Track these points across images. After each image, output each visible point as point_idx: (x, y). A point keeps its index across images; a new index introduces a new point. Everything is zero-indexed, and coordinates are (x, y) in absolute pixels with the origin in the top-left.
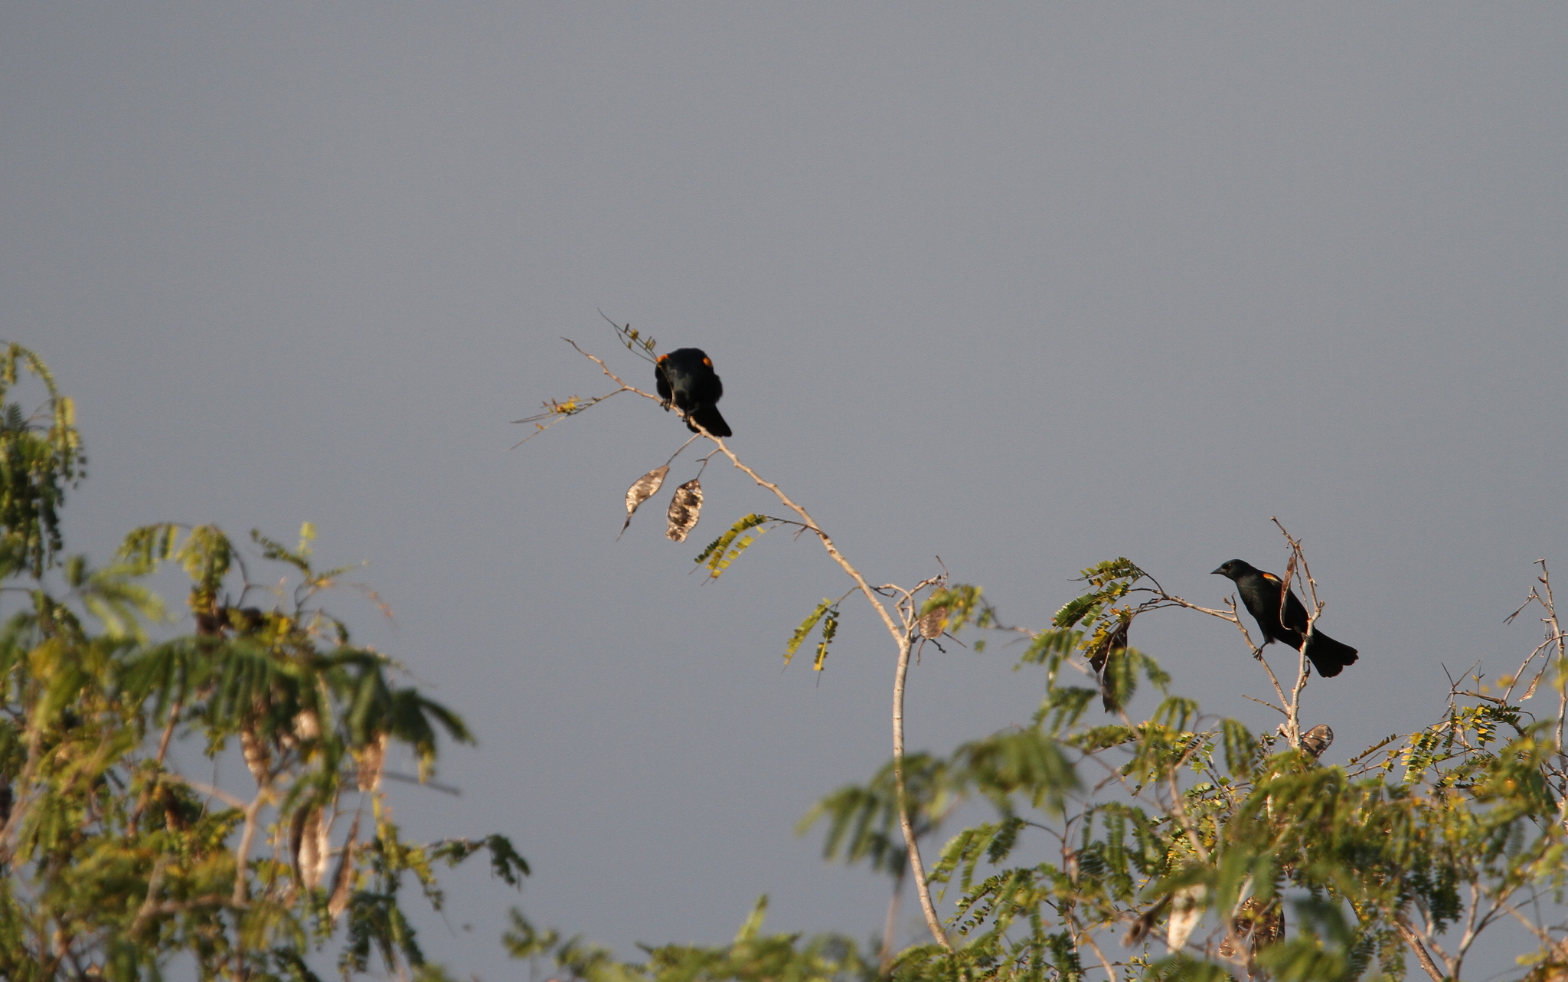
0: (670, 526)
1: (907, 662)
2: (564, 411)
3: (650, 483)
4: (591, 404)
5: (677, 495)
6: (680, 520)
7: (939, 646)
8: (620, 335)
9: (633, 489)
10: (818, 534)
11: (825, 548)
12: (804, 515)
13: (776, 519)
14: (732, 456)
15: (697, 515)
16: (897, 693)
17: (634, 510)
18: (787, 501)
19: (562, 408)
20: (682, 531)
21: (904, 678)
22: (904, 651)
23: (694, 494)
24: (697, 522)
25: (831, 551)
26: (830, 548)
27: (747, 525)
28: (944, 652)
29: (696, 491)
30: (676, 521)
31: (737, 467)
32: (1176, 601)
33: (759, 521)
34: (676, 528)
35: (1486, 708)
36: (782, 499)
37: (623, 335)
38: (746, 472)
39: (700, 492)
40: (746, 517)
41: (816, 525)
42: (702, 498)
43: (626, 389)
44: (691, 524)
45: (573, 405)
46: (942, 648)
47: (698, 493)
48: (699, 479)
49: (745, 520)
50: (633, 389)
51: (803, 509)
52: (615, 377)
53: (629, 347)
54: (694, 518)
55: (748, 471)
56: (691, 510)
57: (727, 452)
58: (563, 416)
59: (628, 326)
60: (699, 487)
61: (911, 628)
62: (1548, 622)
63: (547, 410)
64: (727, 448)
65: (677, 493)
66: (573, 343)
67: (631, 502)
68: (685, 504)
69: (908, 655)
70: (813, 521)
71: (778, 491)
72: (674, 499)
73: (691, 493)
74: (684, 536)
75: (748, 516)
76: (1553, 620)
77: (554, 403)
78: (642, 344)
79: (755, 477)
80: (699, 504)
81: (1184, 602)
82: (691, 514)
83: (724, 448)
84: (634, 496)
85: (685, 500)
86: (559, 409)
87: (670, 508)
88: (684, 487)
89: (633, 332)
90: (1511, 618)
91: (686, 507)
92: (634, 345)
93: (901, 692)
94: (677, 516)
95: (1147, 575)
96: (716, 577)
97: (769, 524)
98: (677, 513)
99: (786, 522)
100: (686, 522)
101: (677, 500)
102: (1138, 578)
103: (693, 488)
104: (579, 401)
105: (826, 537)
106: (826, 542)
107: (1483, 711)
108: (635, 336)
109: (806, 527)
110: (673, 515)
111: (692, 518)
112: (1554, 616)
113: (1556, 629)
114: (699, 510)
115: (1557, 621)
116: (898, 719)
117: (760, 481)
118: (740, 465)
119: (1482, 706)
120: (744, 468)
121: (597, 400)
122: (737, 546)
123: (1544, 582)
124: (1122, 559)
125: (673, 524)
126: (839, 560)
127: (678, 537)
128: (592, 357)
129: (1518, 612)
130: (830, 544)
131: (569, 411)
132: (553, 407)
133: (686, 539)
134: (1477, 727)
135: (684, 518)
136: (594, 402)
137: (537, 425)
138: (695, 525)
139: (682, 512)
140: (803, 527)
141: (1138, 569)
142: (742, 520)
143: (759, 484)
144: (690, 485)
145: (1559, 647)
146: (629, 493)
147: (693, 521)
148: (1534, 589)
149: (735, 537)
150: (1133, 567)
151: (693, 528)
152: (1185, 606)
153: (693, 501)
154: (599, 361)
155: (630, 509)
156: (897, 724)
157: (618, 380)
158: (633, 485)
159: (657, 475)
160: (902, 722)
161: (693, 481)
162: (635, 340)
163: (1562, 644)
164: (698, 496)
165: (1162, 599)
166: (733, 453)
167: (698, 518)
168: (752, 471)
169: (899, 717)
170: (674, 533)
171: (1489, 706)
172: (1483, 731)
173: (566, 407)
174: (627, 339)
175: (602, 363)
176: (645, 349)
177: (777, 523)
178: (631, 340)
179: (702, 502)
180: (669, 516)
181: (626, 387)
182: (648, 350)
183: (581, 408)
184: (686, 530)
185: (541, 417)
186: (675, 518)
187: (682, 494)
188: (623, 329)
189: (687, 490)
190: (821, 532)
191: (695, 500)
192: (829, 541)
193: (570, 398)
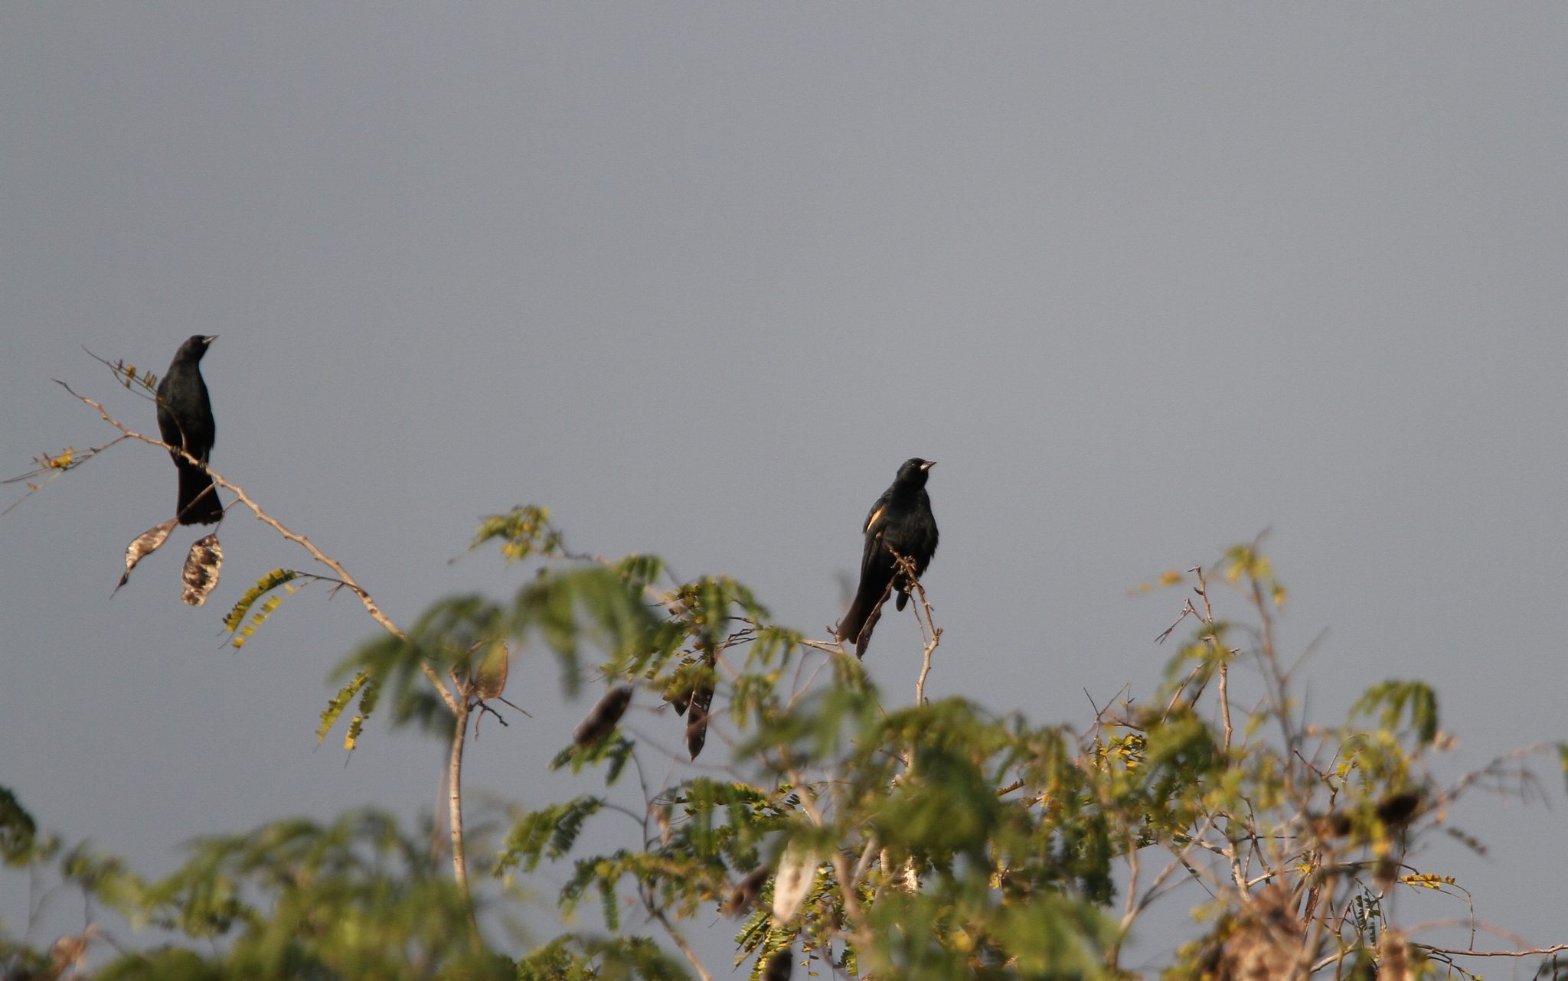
0: (186, 589)
1: (463, 733)
2: (58, 466)
3: (154, 536)
4: (90, 456)
5: (192, 553)
6: (198, 582)
7: (500, 717)
8: (115, 374)
9: (135, 544)
10: (356, 592)
11: (366, 606)
12: (341, 571)
13: (307, 575)
14: (255, 507)
15: (217, 575)
17: (133, 566)
18: (319, 556)
19: (56, 463)
20: (200, 593)
22: (459, 721)
23: (212, 551)
24: (217, 584)
25: (372, 611)
26: (370, 607)
27: (274, 583)
28: (506, 725)
29: (214, 547)
30: (192, 583)
31: (260, 519)
33: (288, 577)
34: (193, 590)
35: (1138, 738)
36: (313, 553)
37: (119, 373)
38: (270, 524)
39: (219, 549)
40: (272, 573)
41: (355, 582)
42: (221, 556)
43: (129, 436)
44: (210, 586)
45: (69, 458)
46: (504, 720)
47: (216, 550)
48: (218, 535)
49: (271, 575)
50: (137, 435)
51: (338, 564)
52: (115, 423)
53: (128, 386)
54: (214, 579)
55: (273, 522)
56: (209, 569)
57: (248, 502)
58: (58, 472)
59: (121, 362)
60: (217, 543)
61: (466, 694)
62: (1208, 641)
63: (39, 466)
64: (248, 498)
65: (192, 550)
66: (66, 386)
67: (130, 557)
68: (203, 563)
69: (464, 725)
70: (350, 577)
71: (308, 544)
72: (189, 559)
73: (208, 550)
74: (202, 600)
75: (275, 571)
76: (1212, 637)
77: (46, 458)
78: (139, 381)
79: (281, 529)
80: (219, 563)
82: (209, 575)
83: (244, 498)
84: (136, 552)
85: (201, 558)
86: (53, 464)
87: (186, 568)
88: (200, 543)
89: (129, 368)
90: (1164, 636)
91: (204, 566)
92: (133, 383)
93: (457, 768)
94: (193, 577)
96: (239, 647)
97: (298, 581)
98: (194, 573)
99: (319, 578)
100: (204, 584)
101: (193, 559)
103: (211, 544)
104: (75, 453)
105: (365, 595)
106: (366, 601)
107: (1133, 740)
108: (131, 373)
109: (343, 584)
110: (188, 576)
111: (211, 579)
112: (1214, 634)
113: (1217, 648)
114: (219, 570)
115: (1217, 639)
116: (455, 798)
117: (287, 534)
118: (263, 516)
119: (1133, 736)
120: (267, 519)
121: (96, 451)
122: (262, 609)
123: (1200, 593)
125: (188, 586)
126: (381, 620)
127: (196, 601)
128: (87, 400)
129: (1171, 629)
130: (370, 603)
131: (64, 465)
132: (46, 462)
133: (205, 602)
134: (1127, 759)
135: (201, 581)
136: (93, 453)
137: (29, 485)
138: (215, 587)
139: (198, 572)
140: (338, 584)
142: (268, 577)
143: (286, 537)
144: (207, 541)
145: (1221, 669)
146: (130, 548)
147: (212, 582)
148: (1189, 602)
149: (259, 595)
151: (211, 590)
153: (211, 559)
154: (96, 405)
155: (129, 564)
156: (453, 804)
157: (119, 425)
158: (136, 539)
159: (164, 528)
160: (460, 802)
161: (210, 537)
162: (132, 378)
164: (217, 553)
165: (754, 629)
166: (255, 503)
167: (218, 578)
168: (278, 523)
169: (455, 796)
170: (191, 597)
171: (1141, 736)
172: (1132, 764)
173: (61, 460)
174: (125, 378)
175: (100, 407)
176: (146, 388)
177: (309, 580)
178: (129, 378)
179: (221, 560)
180: (185, 578)
181: (129, 433)
182: (150, 388)
183: (78, 461)
184: (205, 593)
185: (33, 475)
186: (191, 580)
187: (198, 552)
188: (117, 367)
189: (203, 546)
190: (359, 590)
191: (213, 558)
192: (369, 599)
193: (64, 450)
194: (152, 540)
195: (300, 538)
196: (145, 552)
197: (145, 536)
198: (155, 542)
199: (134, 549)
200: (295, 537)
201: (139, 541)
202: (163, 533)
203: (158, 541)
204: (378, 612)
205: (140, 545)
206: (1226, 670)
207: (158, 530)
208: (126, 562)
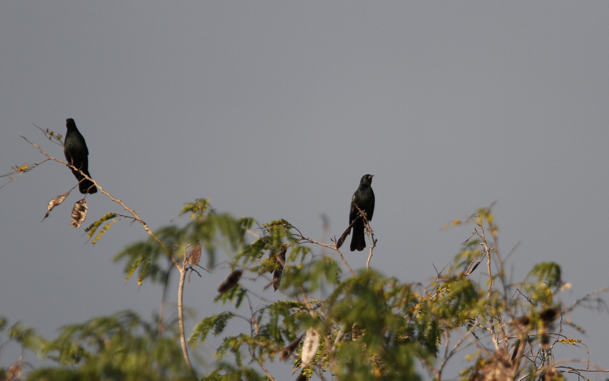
0: (72, 221)
1: (184, 280)
2: (22, 170)
3: (59, 198)
4: (34, 167)
5: (75, 206)
6: (77, 218)
7: (198, 273)
8: (45, 134)
9: (52, 201)
10: (141, 223)
11: (145, 229)
12: (135, 214)
13: (121, 216)
15: (85, 215)
16: (179, 294)
17: (51, 210)
18: (126, 208)
19: (21, 169)
20: (78, 223)
21: (183, 287)
22: (182, 275)
23: (83, 206)
24: (85, 219)
26: (147, 229)
27: (108, 218)
28: (201, 276)
29: (84, 204)
30: (75, 218)
31: (103, 193)
32: (308, 240)
33: (113, 216)
34: (75, 221)
36: (124, 207)
37: (47, 134)
38: (107, 195)
39: (86, 205)
43: (50, 159)
44: (82, 220)
45: (26, 167)
46: (200, 274)
47: (85, 205)
48: (85, 199)
49: (107, 215)
50: (53, 159)
51: (134, 211)
52: (45, 154)
53: (50, 139)
54: (84, 217)
55: (108, 194)
56: (82, 213)
58: (22, 173)
59: (48, 129)
60: (85, 202)
61: (185, 264)
62: (482, 245)
63: (13, 170)
65: (75, 205)
66: (25, 138)
67: (50, 206)
68: (79, 210)
69: (184, 276)
70: (139, 217)
71: (122, 204)
72: (74, 209)
73: (81, 205)
74: (79, 225)
75: (108, 213)
76: (484, 243)
77: (17, 167)
78: (55, 137)
79: (111, 197)
80: (86, 211)
81: (312, 240)
82: (82, 215)
84: (52, 204)
85: (79, 208)
86: (19, 170)
87: (72, 212)
88: (78, 202)
89: (51, 132)
90: (466, 242)
91: (80, 212)
92: (52, 138)
93: (181, 294)
94: (75, 216)
95: (294, 227)
96: (94, 244)
97: (118, 218)
98: (76, 215)
99: (126, 217)
100: (80, 219)
101: (76, 209)
102: (290, 229)
103: (83, 203)
104: (28, 165)
105: (145, 224)
106: (145, 226)
108: (52, 134)
109: (136, 219)
110: (74, 216)
111: (83, 217)
112: (485, 242)
113: (486, 248)
114: (86, 213)
115: (486, 244)
116: (180, 306)
117: (113, 199)
118: (104, 192)
120: (105, 193)
121: (37, 165)
122: (103, 229)
123: (480, 226)
124: (282, 220)
125: (74, 220)
127: (77, 226)
128: (34, 144)
129: (468, 240)
131: (24, 170)
132: (17, 169)
133: (80, 226)
135: (79, 217)
136: (35, 165)
137: (10, 178)
138: (84, 220)
139: (78, 214)
140: (134, 219)
141: (290, 225)
142: (105, 216)
144: (81, 202)
145: (488, 256)
146: (50, 203)
147: (83, 218)
148: (475, 229)
149: (102, 223)
150: (287, 223)
151: (83, 221)
152: (312, 242)
153: (83, 209)
154: (37, 146)
155: (49, 209)
156: (180, 308)
157: (46, 155)
158: (52, 200)
159: (63, 196)
160: (182, 307)
161: (82, 200)
162: (52, 136)
163: (489, 254)
164: (85, 207)
165: (302, 239)
166: (101, 186)
167: (85, 217)
168: (110, 195)
170: (74, 224)
173: (23, 168)
174: (49, 136)
175: (39, 147)
177: (122, 217)
178: (50, 136)
179: (87, 209)
180: (72, 216)
181: (50, 158)
182: (59, 140)
183: (30, 168)
184: (80, 222)
185: (11, 174)
186: (74, 217)
187: (78, 206)
188: (46, 131)
189: (80, 204)
190: (142, 222)
191: (84, 209)
192: (146, 226)
193: (24, 164)
194: (59, 200)
195: (119, 201)
196: (56, 205)
197: (56, 198)
198: (60, 201)
199: (51, 203)
200: (116, 200)
201: (54, 200)
202: (63, 197)
203: (61, 200)
204: (150, 231)
205: (54, 202)
206: (490, 256)
207: (61, 196)
208: (48, 208)
